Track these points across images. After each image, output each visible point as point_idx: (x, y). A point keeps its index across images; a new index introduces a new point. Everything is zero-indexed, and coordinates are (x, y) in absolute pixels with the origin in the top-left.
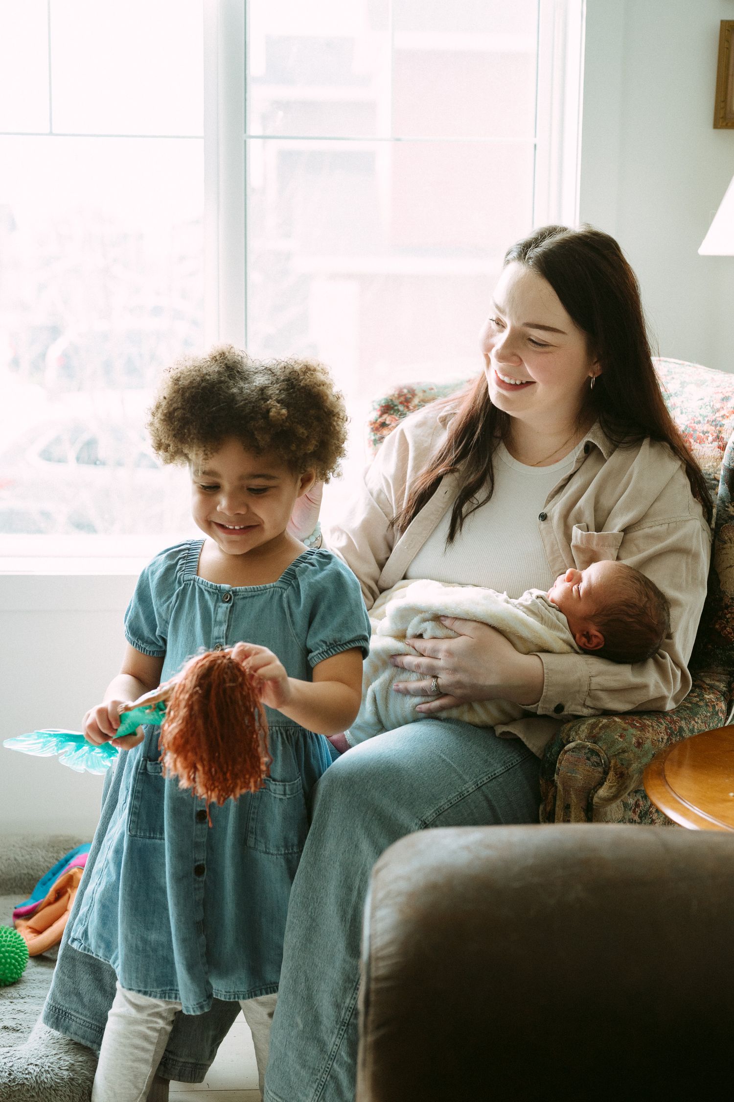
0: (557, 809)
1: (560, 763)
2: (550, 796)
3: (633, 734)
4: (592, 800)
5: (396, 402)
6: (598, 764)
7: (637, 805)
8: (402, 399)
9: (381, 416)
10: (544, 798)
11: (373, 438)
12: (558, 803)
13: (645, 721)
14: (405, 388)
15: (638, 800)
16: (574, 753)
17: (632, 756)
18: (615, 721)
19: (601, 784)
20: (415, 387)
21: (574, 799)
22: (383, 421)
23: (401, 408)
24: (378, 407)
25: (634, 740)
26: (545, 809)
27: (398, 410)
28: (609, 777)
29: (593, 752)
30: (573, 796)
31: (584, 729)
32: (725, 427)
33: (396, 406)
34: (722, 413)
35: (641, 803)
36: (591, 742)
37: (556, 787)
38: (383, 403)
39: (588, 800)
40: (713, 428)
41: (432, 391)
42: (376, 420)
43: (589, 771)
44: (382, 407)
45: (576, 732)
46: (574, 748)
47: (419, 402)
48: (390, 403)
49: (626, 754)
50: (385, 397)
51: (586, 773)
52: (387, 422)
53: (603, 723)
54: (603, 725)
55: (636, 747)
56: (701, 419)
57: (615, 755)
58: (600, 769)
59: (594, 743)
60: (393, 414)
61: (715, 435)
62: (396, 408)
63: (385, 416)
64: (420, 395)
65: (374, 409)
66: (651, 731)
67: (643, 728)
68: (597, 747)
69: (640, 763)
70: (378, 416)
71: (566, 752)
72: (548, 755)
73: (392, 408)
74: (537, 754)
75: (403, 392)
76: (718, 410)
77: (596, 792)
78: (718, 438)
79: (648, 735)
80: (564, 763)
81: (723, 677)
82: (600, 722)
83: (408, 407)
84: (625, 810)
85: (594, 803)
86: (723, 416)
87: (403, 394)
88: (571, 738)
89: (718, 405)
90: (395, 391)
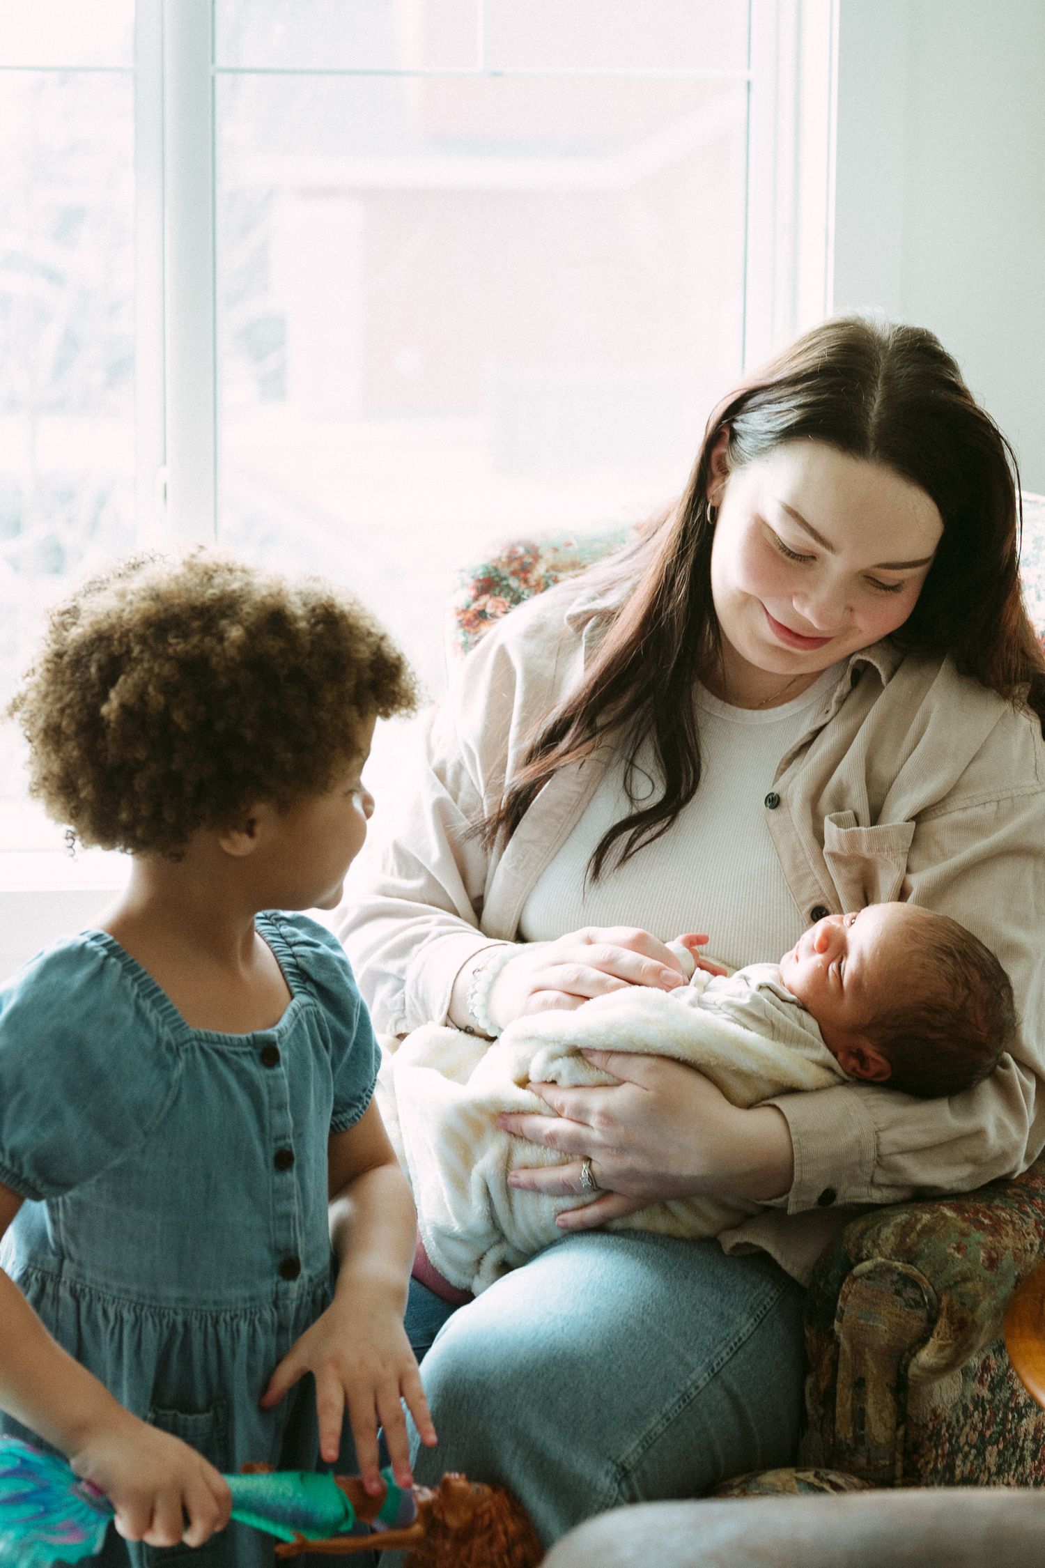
0: (839, 1386)
1: (845, 1299)
2: (826, 1360)
3: (979, 1243)
4: (906, 1371)
5: (505, 572)
6: (917, 1304)
7: (986, 1367)
8: (515, 565)
9: (476, 598)
10: (814, 1365)
11: (462, 639)
12: (842, 1375)
13: (999, 1212)
14: (519, 543)
15: (988, 1357)
16: (871, 1283)
17: (980, 1286)
18: (944, 1217)
19: (922, 1341)
20: (537, 541)
21: (872, 1368)
22: (479, 608)
23: (514, 583)
24: (471, 582)
25: (982, 1255)
26: (815, 1384)
27: (508, 586)
28: (937, 1328)
29: (907, 1280)
30: (871, 1363)
31: (888, 1234)
33: (505, 579)
35: (993, 1362)
36: (903, 1262)
37: (838, 1345)
38: (480, 574)
39: (898, 1370)
41: (570, 549)
42: (468, 606)
43: (900, 1316)
44: (479, 580)
45: (874, 1241)
46: (871, 1272)
47: (547, 571)
48: (493, 574)
49: (970, 1285)
50: (484, 562)
51: (894, 1319)
52: (489, 610)
53: (924, 1221)
54: (924, 1226)
55: (987, 1269)
57: (950, 1287)
58: (921, 1313)
59: (909, 1263)
60: (499, 595)
62: (504, 583)
63: (485, 599)
64: (548, 558)
65: (463, 585)
66: (1011, 1232)
67: (996, 1228)
68: (916, 1272)
69: (995, 1298)
70: (470, 600)
71: (855, 1279)
72: (822, 1284)
73: (498, 584)
74: (802, 1282)
75: (516, 552)
77: (914, 1355)
79: (1007, 1241)
80: (851, 1301)
82: (918, 1220)
83: (526, 581)
84: (965, 1381)
85: (910, 1377)
87: (518, 555)
88: (865, 1252)
90: (502, 551)
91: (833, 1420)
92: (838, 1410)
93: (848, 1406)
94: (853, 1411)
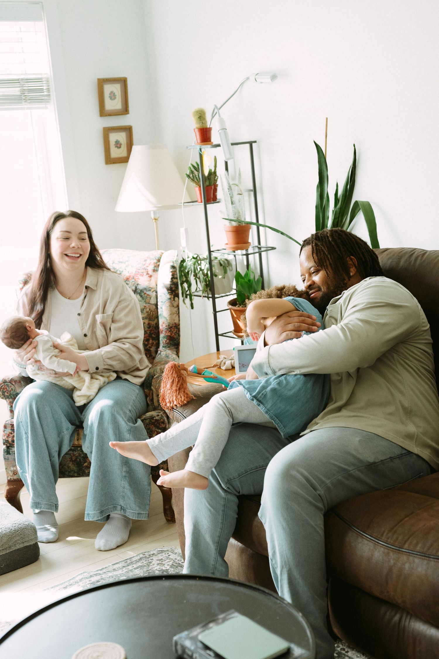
0: (154, 397)
1: (153, 383)
2: (151, 394)
12: (154, 395)
24: (21, 282)
26: (150, 398)
32: (149, 270)
34: (147, 265)
37: (153, 391)
38: (24, 281)
40: (145, 271)
46: (157, 377)
50: (24, 278)
56: (140, 268)
61: (146, 273)
71: (154, 379)
76: (144, 265)
78: (148, 274)
81: (175, 350)
86: (147, 266)
88: (155, 374)
89: (144, 263)
91: (154, 403)
92: (154, 401)
93: (156, 400)
94: (157, 400)
